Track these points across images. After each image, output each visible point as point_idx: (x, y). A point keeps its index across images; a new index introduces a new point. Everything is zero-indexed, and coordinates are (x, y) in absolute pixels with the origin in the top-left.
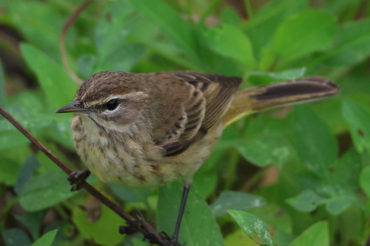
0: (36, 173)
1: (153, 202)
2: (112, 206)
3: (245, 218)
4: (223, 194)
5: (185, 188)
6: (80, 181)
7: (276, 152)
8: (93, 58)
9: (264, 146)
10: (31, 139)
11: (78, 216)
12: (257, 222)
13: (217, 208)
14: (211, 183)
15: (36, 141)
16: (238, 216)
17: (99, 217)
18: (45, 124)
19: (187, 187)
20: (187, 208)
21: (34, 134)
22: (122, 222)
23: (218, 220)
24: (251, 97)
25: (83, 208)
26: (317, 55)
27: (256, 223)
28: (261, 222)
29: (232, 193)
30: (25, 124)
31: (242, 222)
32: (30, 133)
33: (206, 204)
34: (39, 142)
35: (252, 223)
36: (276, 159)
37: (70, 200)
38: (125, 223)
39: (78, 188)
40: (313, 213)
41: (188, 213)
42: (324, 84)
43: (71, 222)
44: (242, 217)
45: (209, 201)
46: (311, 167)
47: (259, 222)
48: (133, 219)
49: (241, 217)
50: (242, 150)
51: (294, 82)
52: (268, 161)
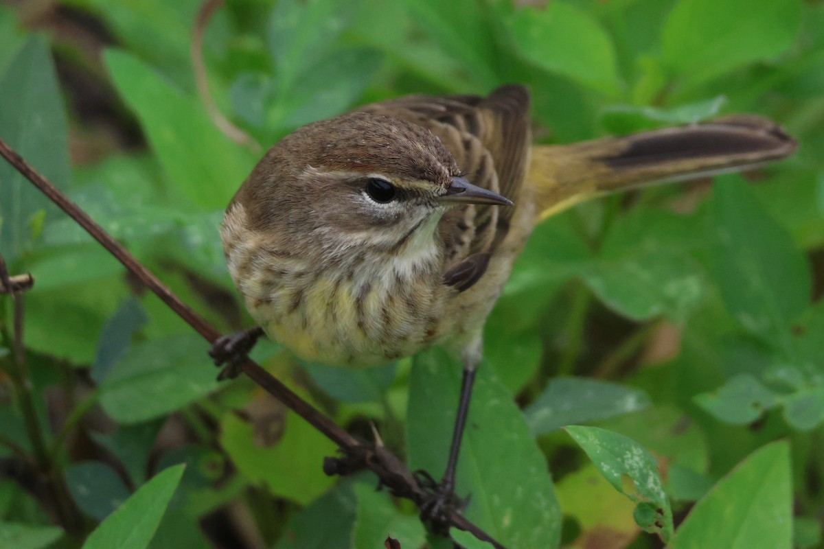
0: (140, 338)
1: (399, 400)
2: (308, 414)
3: (605, 444)
4: (554, 384)
5: (466, 373)
6: (237, 357)
7: (672, 288)
8: (265, 81)
9: (646, 276)
10: (128, 263)
11: (232, 433)
12: (630, 451)
13: (542, 414)
14: (530, 360)
15: (139, 269)
16: (587, 439)
17: (279, 436)
18: (156, 229)
19: (471, 369)
20: (472, 417)
21: (135, 253)
22: (330, 449)
23: (543, 442)
24: (595, 160)
25: (243, 416)
26: (760, 71)
27: (629, 455)
28: (641, 452)
29: (573, 382)
30: (112, 229)
31: (598, 452)
32: (124, 250)
33: (514, 407)
34: (145, 270)
35: (621, 455)
36: (671, 303)
37: (214, 397)
38: (338, 451)
39: (232, 374)
40: (756, 426)
41: (475, 426)
42: (761, 134)
43: (216, 447)
44: (599, 443)
45: (524, 400)
46: (750, 323)
47: (635, 451)
48: (354, 442)
49: (597, 442)
50: (596, 285)
51: (695, 128)
52: (655, 310)
